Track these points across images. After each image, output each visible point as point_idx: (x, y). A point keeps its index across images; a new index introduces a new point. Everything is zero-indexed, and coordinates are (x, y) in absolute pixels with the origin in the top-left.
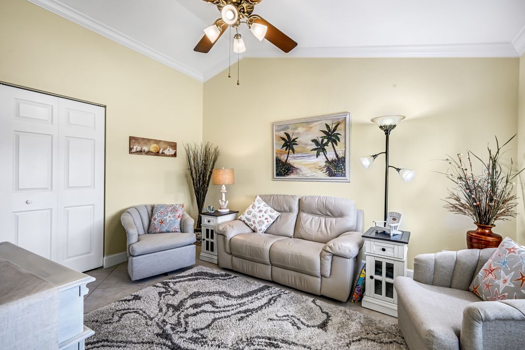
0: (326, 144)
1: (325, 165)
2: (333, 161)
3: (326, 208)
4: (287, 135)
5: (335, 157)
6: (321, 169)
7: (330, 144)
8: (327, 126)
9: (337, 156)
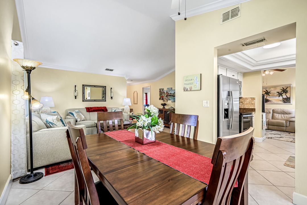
0: (283, 93)
1: (282, 100)
2: (285, 98)
3: (284, 112)
4: (267, 90)
5: (286, 97)
6: (280, 101)
8: (283, 88)
9: (287, 97)
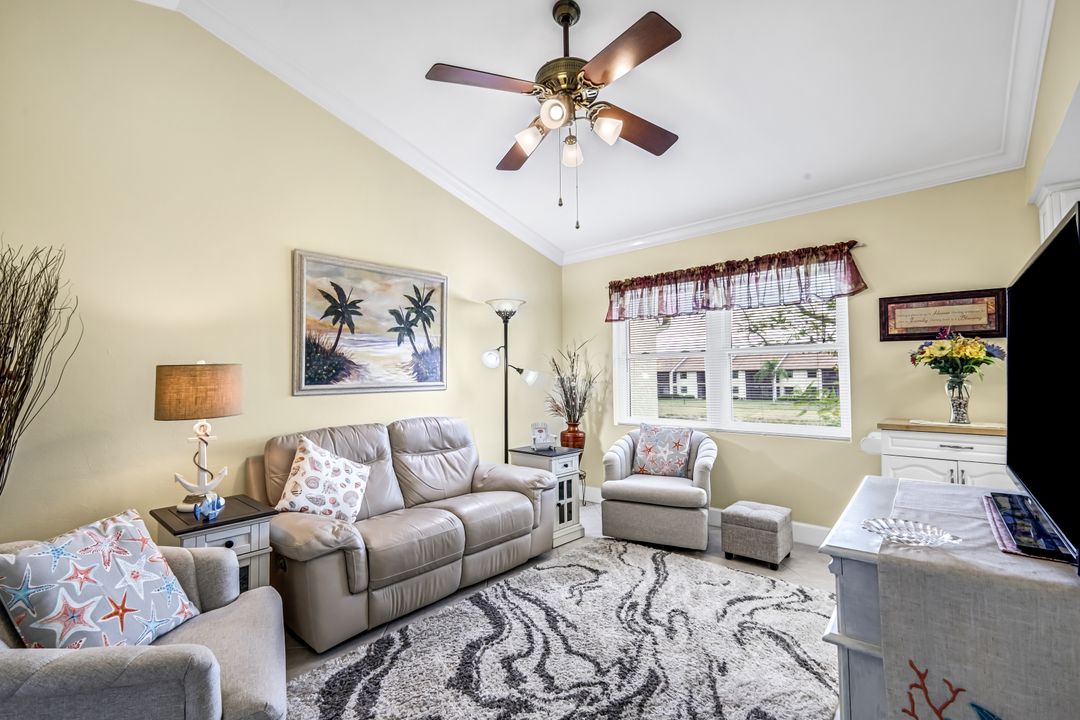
0: (414, 323)
1: (412, 362)
2: (423, 353)
3: (442, 436)
4: (338, 289)
5: (426, 347)
6: (404, 367)
7: (420, 322)
8: (417, 290)
9: (430, 345)
